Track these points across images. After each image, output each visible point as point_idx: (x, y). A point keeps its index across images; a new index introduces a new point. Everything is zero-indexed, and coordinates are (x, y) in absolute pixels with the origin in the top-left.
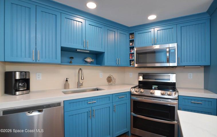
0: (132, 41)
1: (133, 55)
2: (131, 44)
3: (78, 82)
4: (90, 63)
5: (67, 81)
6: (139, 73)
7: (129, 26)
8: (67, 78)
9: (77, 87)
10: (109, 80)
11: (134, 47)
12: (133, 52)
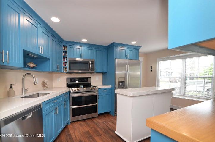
0: (65, 52)
1: (66, 63)
2: (64, 54)
3: (22, 88)
4: (32, 68)
5: (11, 87)
6: (67, 78)
7: (65, 40)
8: (11, 85)
9: (21, 93)
10: (44, 85)
11: (66, 57)
12: (66, 60)
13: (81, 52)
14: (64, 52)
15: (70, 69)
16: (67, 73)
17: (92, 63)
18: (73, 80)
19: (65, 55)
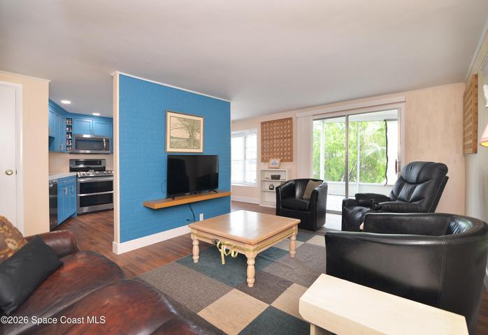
0: (70, 127)
1: (70, 141)
6: (70, 160)
11: (71, 133)
12: (70, 137)
13: (91, 128)
14: (67, 126)
15: (76, 148)
16: (70, 153)
17: (107, 141)
18: (78, 162)
19: (69, 130)
